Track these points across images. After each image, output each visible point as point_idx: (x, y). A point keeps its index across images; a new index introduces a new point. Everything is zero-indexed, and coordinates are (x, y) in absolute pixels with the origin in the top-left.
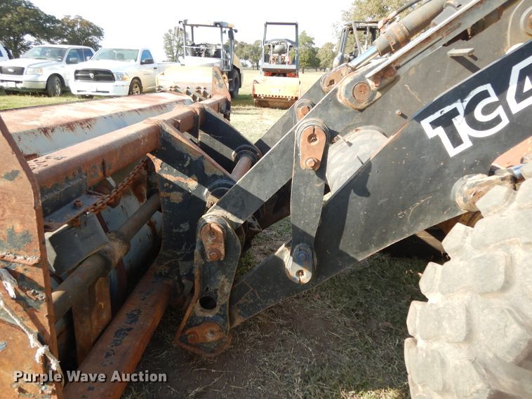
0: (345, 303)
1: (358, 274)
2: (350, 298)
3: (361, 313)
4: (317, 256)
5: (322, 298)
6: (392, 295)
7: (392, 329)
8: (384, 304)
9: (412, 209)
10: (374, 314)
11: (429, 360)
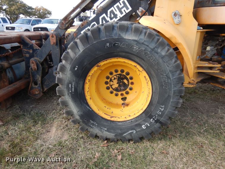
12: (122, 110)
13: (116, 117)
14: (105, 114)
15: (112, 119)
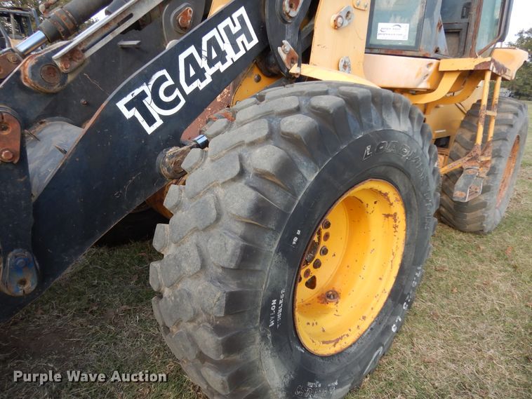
0: (76, 305)
1: (80, 274)
2: (79, 300)
3: (95, 308)
4: (38, 260)
5: (45, 312)
6: (120, 282)
7: (129, 310)
8: (116, 292)
9: (126, 188)
10: (108, 305)
11: (178, 299)
12: (336, 313)
13: (342, 337)
14: (324, 342)
15: (338, 348)
